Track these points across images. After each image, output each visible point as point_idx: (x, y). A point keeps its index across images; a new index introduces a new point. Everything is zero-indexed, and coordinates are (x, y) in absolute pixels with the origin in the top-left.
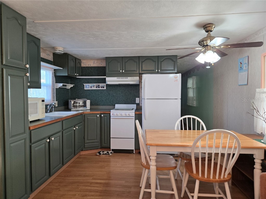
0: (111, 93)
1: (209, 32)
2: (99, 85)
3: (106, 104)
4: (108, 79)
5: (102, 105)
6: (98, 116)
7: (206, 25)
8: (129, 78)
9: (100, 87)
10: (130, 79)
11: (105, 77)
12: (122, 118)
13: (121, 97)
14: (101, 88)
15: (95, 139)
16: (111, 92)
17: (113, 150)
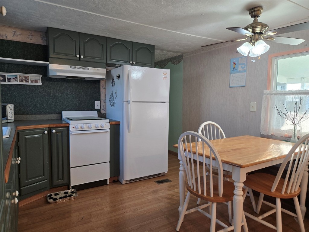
0: (52, 92)
1: (256, 18)
2: (26, 77)
3: (43, 111)
4: (53, 67)
5: (35, 114)
6: (46, 132)
7: (254, 8)
8: (92, 69)
9: (30, 81)
10: (92, 71)
11: (48, 63)
12: (90, 132)
13: (70, 99)
14: (32, 81)
15: (41, 176)
16: (52, 90)
17: (73, 187)
